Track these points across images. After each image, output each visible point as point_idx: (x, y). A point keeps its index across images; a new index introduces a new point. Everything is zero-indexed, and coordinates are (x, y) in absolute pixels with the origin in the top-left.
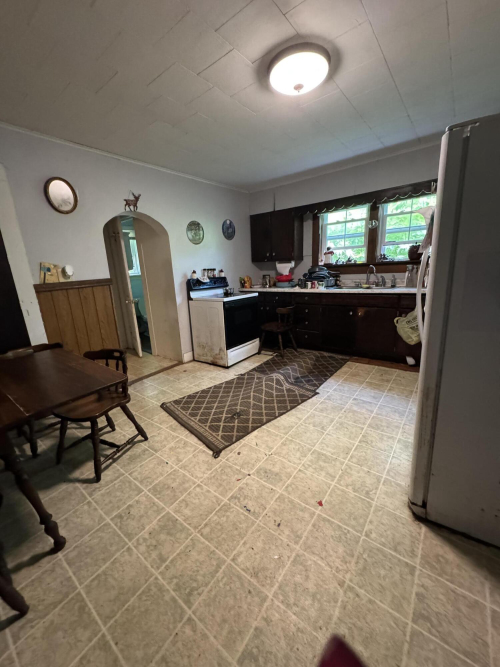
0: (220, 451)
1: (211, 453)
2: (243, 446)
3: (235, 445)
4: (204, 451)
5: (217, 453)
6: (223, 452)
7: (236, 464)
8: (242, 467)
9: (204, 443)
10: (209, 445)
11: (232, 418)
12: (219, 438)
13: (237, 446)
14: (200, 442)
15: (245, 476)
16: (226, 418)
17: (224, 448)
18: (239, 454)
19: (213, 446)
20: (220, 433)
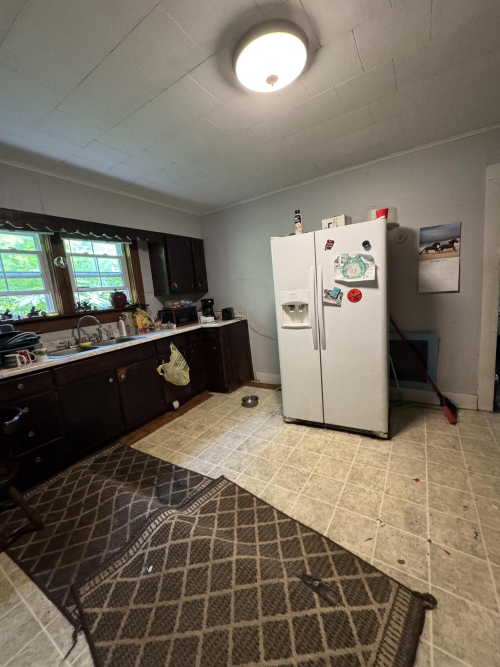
0: (416, 594)
1: (429, 615)
2: (382, 558)
3: (387, 572)
4: (436, 633)
5: (425, 602)
6: (415, 589)
7: (425, 563)
8: (423, 552)
9: (416, 642)
10: (415, 627)
11: (321, 589)
12: (387, 606)
13: (388, 568)
14: (421, 655)
15: (435, 547)
16: (326, 602)
17: (407, 590)
18: (402, 562)
19: (415, 615)
20: (374, 607)
